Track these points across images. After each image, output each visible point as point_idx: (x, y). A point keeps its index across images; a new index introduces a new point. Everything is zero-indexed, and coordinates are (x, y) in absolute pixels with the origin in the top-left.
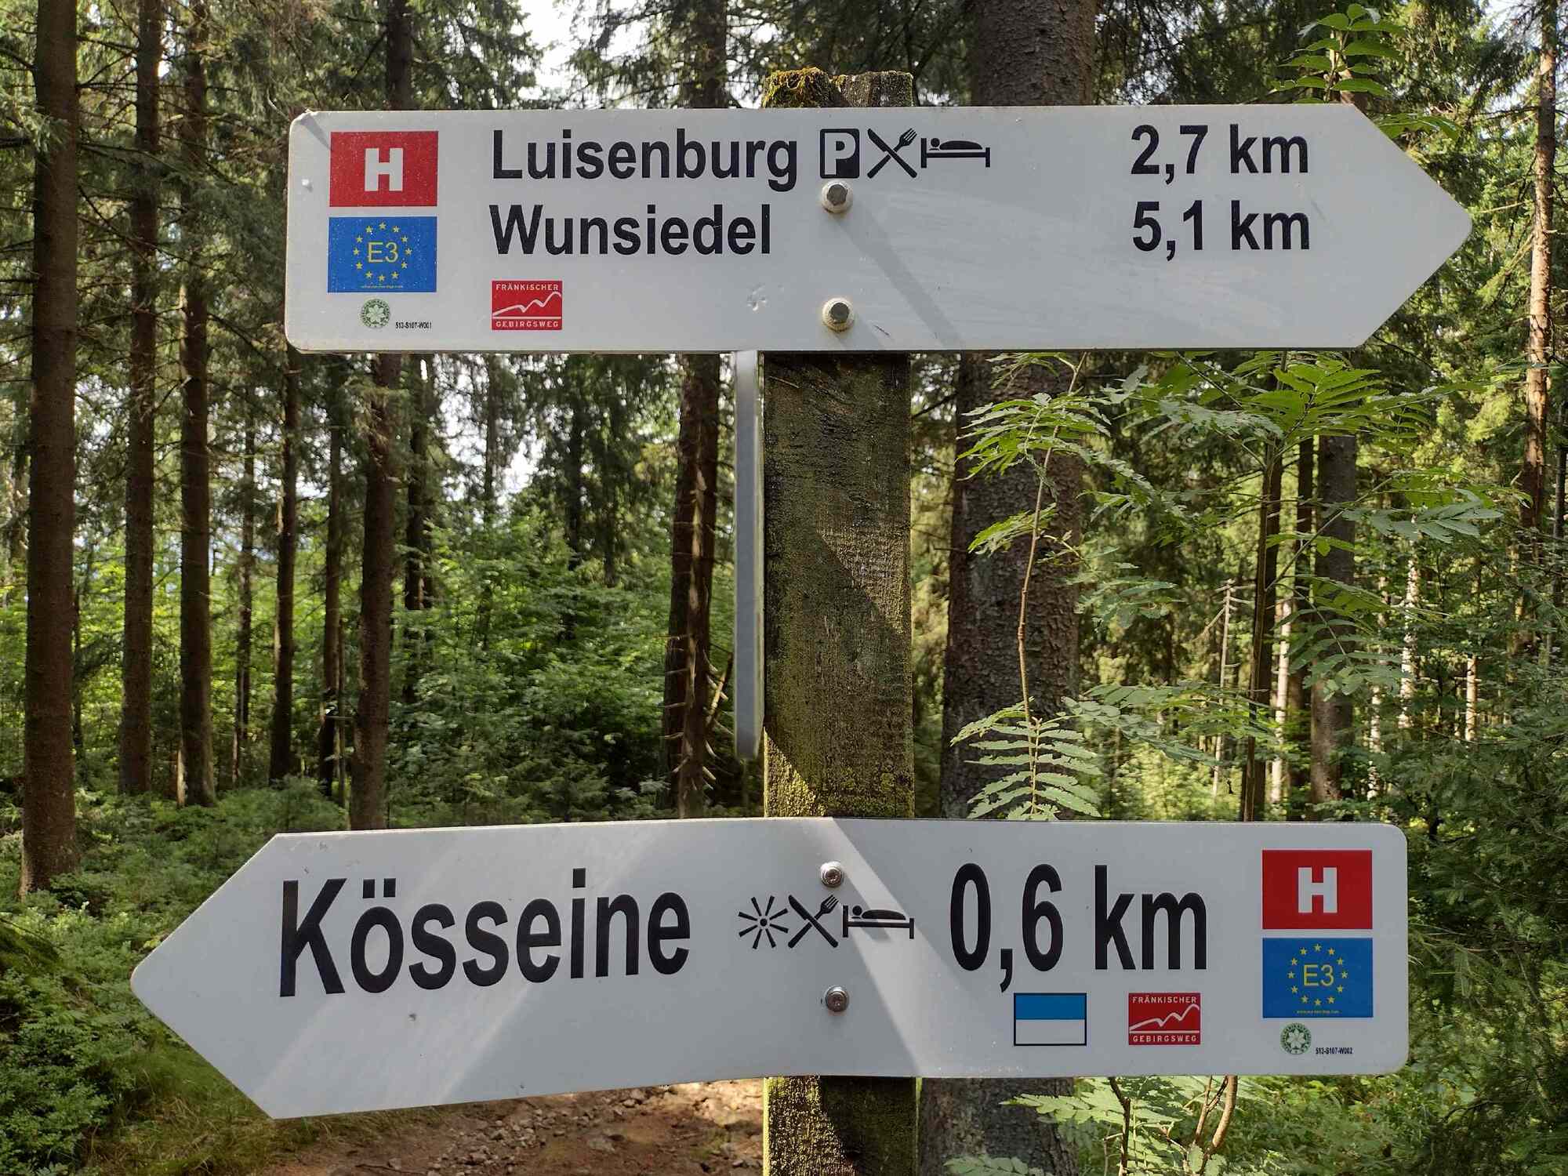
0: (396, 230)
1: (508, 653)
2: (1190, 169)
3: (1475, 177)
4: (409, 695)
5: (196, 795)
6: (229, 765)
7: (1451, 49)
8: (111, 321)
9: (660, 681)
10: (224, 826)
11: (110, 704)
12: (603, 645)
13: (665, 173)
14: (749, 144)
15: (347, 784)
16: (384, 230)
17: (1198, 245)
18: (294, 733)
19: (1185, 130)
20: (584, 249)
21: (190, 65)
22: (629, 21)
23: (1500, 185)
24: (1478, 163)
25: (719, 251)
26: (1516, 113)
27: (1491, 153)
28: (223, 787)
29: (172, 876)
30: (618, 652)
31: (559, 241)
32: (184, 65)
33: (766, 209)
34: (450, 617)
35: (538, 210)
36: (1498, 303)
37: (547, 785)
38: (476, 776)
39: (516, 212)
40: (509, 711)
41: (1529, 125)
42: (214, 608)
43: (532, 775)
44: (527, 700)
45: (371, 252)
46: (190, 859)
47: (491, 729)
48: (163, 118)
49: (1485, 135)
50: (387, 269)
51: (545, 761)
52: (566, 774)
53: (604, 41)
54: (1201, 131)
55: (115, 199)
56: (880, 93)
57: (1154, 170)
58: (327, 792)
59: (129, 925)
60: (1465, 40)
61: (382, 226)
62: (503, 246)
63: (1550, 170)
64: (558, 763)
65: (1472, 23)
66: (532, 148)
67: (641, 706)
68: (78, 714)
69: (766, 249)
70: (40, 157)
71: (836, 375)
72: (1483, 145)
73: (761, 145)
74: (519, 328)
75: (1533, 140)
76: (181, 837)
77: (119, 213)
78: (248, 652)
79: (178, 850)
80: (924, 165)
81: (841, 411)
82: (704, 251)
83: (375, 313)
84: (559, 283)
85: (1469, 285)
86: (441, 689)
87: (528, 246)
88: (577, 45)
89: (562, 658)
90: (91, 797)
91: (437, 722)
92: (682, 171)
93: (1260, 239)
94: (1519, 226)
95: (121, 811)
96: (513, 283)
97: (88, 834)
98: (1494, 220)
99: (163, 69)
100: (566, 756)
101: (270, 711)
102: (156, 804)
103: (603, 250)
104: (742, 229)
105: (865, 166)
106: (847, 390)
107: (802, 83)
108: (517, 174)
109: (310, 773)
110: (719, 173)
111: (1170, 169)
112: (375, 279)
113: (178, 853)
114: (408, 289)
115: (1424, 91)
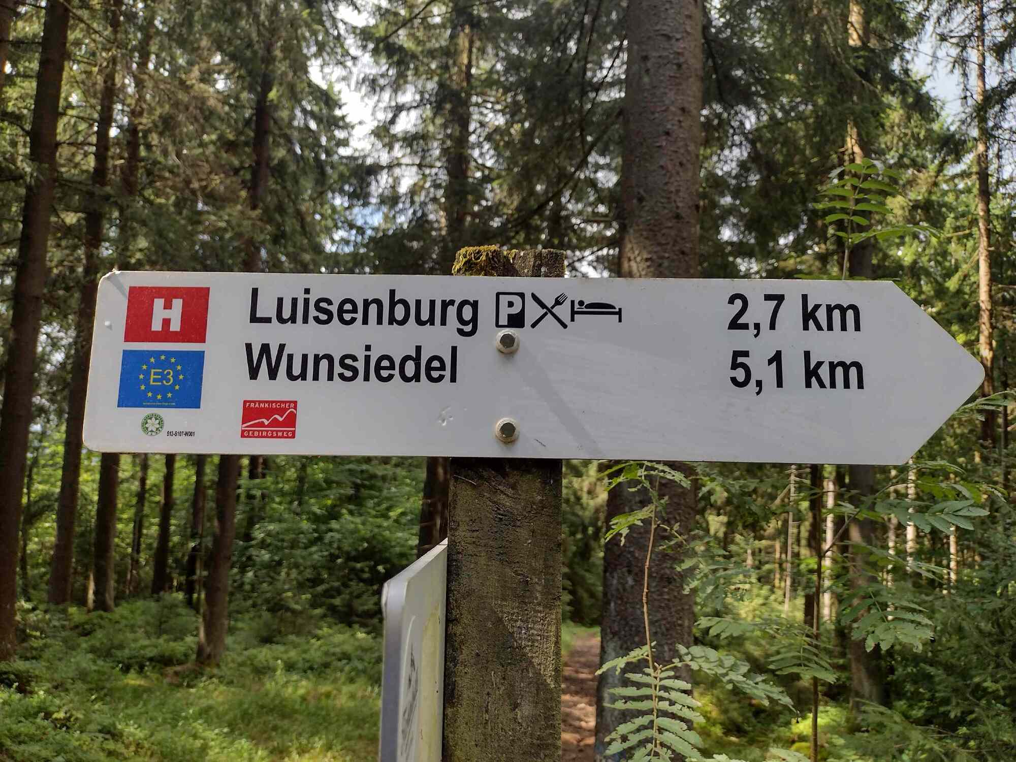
0: (173, 360)
1: (316, 509)
2: (772, 326)
3: (940, 213)
4: (248, 537)
5: (101, 604)
6: (124, 583)
7: (922, 136)
8: (67, 289)
9: (416, 529)
10: (117, 626)
11: (47, 539)
12: (379, 504)
13: (380, 322)
14: (443, 302)
15: (203, 596)
16: (163, 360)
17: (780, 384)
18: (170, 561)
19: (768, 297)
20: (316, 377)
21: (131, 131)
22: (409, 109)
23: (956, 218)
24: (942, 205)
25: (418, 380)
26: (964, 175)
27: (950, 198)
28: (119, 598)
29: (77, 663)
30: (389, 509)
31: (297, 370)
32: (127, 130)
33: (454, 349)
34: (278, 483)
35: (282, 347)
36: (959, 292)
37: (337, 601)
38: (290, 594)
39: (265, 348)
40: (314, 549)
41: (973, 182)
42: (122, 475)
43: (328, 594)
44: (326, 541)
45: (152, 377)
46: (93, 650)
47: (301, 561)
48: (111, 163)
49: (945, 187)
50: (163, 390)
51: (336, 584)
52: (351, 593)
53: (393, 121)
54: (780, 298)
55: (76, 212)
56: (540, 266)
57: (745, 326)
58: (189, 603)
59: (44, 702)
60: (930, 131)
61: (163, 357)
62: (254, 373)
63: (987, 211)
64: (345, 585)
65: (933, 121)
66: (280, 301)
67: (403, 546)
68: (25, 545)
69: (453, 379)
70: (29, 188)
71: (505, 475)
72: (945, 193)
73: (452, 302)
74: (262, 437)
75: (975, 191)
76: (87, 634)
77: (78, 221)
78: (143, 505)
79: (84, 643)
80: (573, 320)
81: (508, 503)
82: (406, 379)
83: (153, 424)
84: (295, 403)
85: (939, 278)
86: (269, 534)
87: (273, 375)
88: (376, 124)
89: (351, 513)
90: (27, 606)
91: (265, 556)
92: (392, 320)
93: (827, 381)
94: (970, 244)
95: (47, 617)
96: (260, 402)
97: (24, 631)
98: (954, 239)
99: (113, 132)
100: (351, 580)
101: (155, 545)
102: (73, 610)
103: (330, 378)
104: (436, 364)
105: (529, 319)
106: (513, 487)
107: (483, 258)
108: (268, 320)
109: (179, 589)
110: (420, 322)
111: (757, 326)
112: (154, 398)
113: (84, 645)
114: (178, 406)
115: (906, 161)
